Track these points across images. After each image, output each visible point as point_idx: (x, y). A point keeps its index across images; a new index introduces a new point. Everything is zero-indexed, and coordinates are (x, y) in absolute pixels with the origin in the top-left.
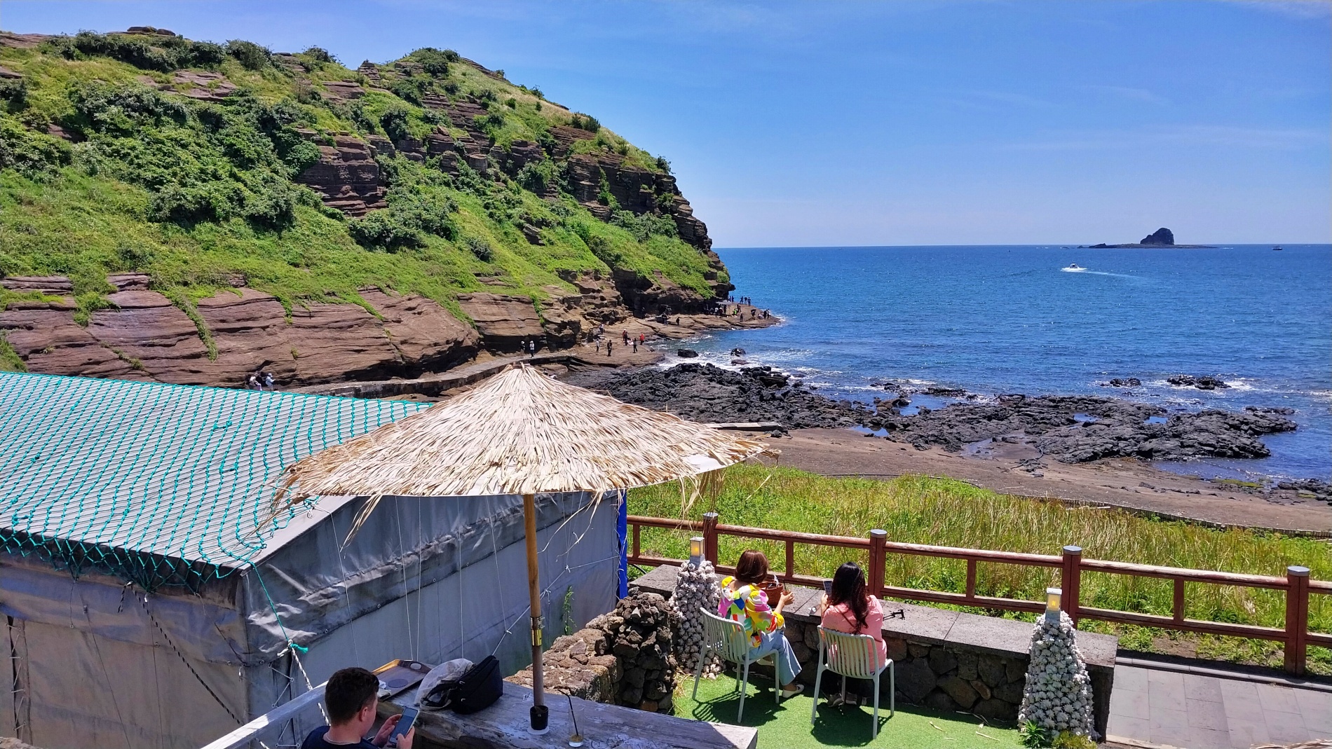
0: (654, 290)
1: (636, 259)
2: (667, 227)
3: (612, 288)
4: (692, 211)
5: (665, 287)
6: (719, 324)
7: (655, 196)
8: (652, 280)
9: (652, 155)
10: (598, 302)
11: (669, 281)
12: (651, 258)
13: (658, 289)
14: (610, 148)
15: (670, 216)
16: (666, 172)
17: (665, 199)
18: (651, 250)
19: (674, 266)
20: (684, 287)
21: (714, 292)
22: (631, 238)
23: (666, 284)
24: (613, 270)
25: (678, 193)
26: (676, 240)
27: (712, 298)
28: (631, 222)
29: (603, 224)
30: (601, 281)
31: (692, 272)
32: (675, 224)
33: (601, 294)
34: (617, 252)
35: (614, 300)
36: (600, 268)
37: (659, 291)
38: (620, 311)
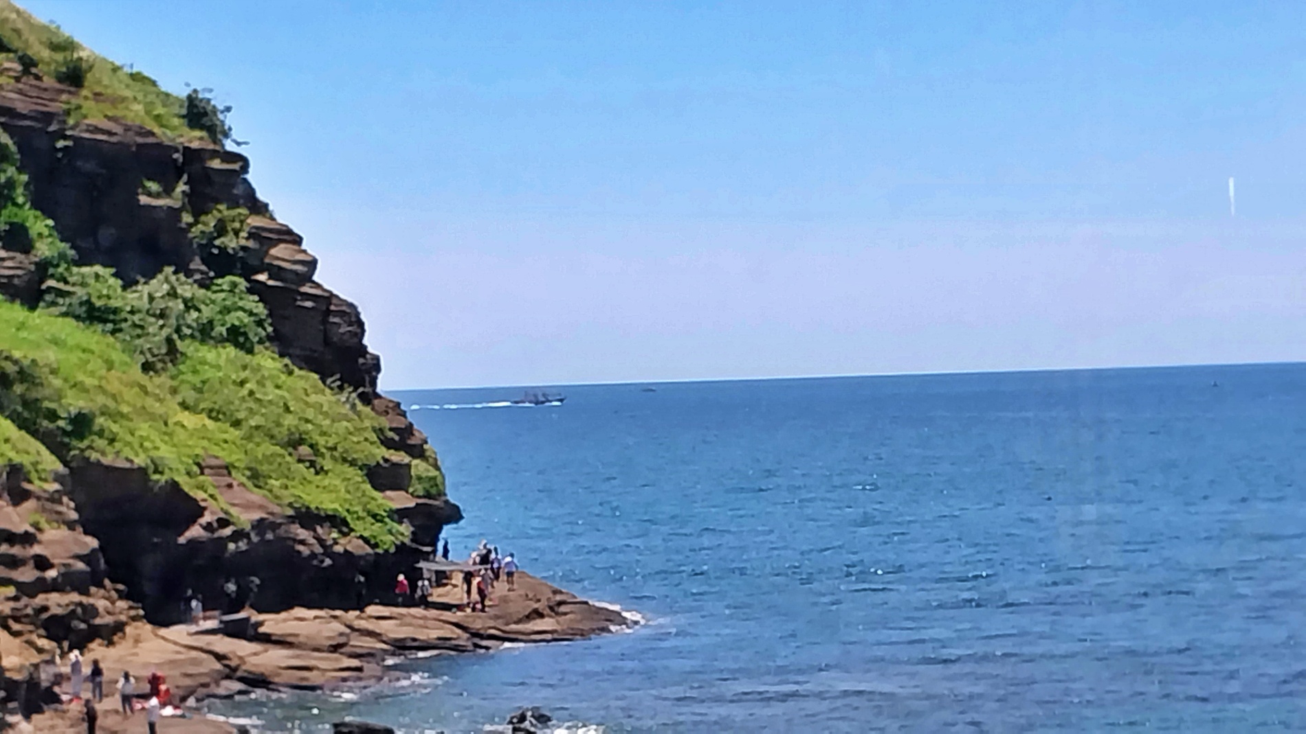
0: (208, 527)
1: (144, 428)
2: (234, 318)
3: (71, 525)
4: (312, 264)
5: (245, 518)
6: (434, 634)
7: (187, 218)
8: (199, 495)
9: (164, 86)
10: (27, 574)
11: (256, 496)
12: (187, 419)
13: (223, 523)
14: (28, 64)
15: (243, 284)
16: (215, 141)
17: (221, 229)
18: (190, 396)
19: (268, 448)
20: (307, 518)
21: (406, 529)
22: (117, 356)
23: (248, 506)
24: (66, 464)
25: (259, 208)
26: (268, 361)
27: (401, 548)
28: (114, 303)
29: (17, 312)
30: (30, 504)
31: (327, 464)
32: (261, 309)
33: (37, 549)
34: (74, 403)
35: (81, 566)
36: (25, 460)
37: (227, 531)
38: (101, 604)
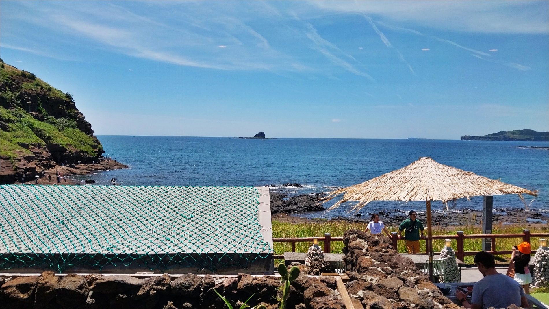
0: (68, 153)
1: (59, 139)
2: (73, 124)
3: (47, 152)
4: (84, 117)
5: (73, 152)
6: (100, 168)
7: (66, 110)
8: (67, 148)
9: (63, 92)
10: (40, 158)
11: (75, 149)
12: (65, 138)
13: (70, 152)
14: (42, 88)
15: (74, 120)
16: (70, 100)
17: (71, 112)
18: (65, 134)
19: (77, 142)
20: (83, 152)
21: (97, 154)
22: (55, 129)
23: (74, 150)
24: (47, 143)
25: (77, 110)
26: (77, 130)
27: (96, 156)
28: (54, 121)
29: (40, 122)
30: (41, 149)
31: (86, 145)
32: (76, 123)
33: (42, 155)
34: (48, 135)
35: (49, 157)
36: (41, 143)
37: (71, 153)
38: (52, 163)
